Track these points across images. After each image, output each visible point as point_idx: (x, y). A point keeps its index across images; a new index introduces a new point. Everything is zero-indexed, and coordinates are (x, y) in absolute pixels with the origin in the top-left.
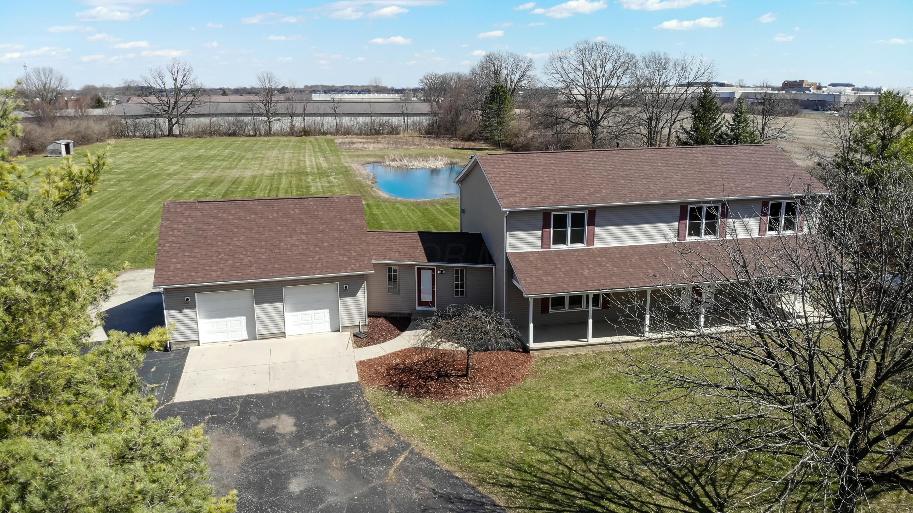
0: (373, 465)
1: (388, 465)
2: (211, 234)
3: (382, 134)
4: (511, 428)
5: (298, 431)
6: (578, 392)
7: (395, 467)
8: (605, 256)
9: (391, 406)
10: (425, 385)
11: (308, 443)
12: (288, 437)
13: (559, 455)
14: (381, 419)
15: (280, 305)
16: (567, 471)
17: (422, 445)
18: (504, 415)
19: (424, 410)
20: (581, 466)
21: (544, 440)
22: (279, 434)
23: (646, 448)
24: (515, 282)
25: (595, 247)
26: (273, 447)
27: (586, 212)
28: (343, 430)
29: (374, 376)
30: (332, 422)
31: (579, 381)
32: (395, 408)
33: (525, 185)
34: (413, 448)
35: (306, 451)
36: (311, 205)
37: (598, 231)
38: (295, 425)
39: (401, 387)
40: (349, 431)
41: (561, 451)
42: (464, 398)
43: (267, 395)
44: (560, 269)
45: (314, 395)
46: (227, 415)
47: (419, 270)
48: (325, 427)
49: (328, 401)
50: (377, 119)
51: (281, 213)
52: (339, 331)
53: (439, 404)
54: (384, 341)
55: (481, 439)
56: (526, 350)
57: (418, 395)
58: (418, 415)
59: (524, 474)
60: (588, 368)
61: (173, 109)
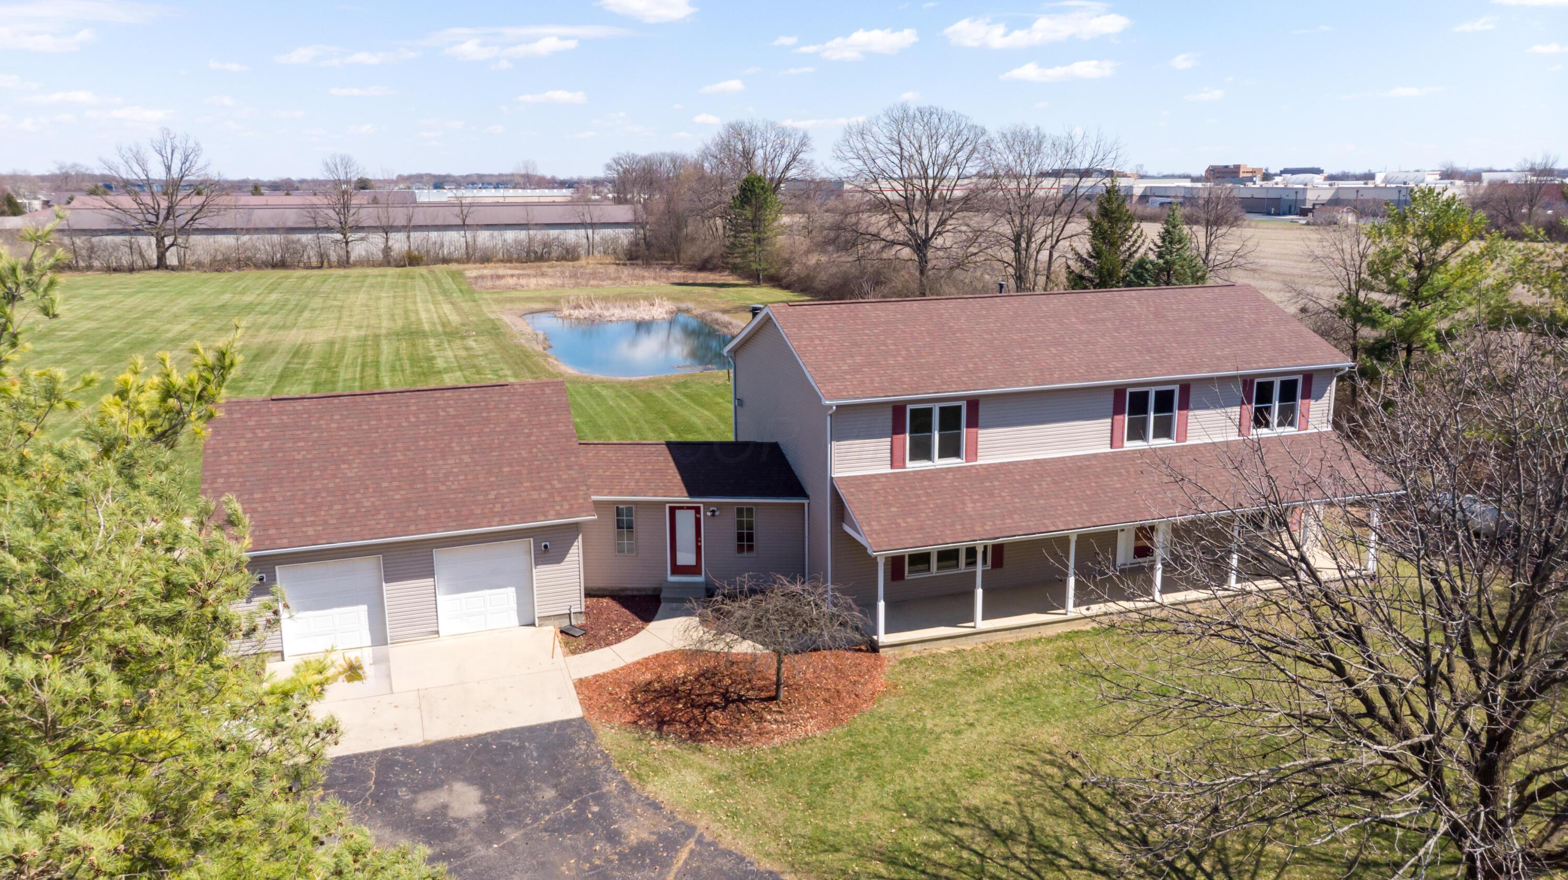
0: (635, 868)
1: (662, 866)
2: (300, 457)
3: (548, 260)
4: (869, 789)
5: (489, 813)
6: (971, 717)
7: (675, 869)
8: (997, 479)
9: (649, 759)
10: (705, 719)
11: (512, 835)
12: (473, 825)
13: (958, 832)
14: (635, 783)
15: (428, 582)
16: (976, 860)
17: (715, 826)
18: (853, 767)
19: (708, 763)
20: (998, 849)
21: (930, 808)
22: (457, 820)
23: (1102, 811)
24: (847, 529)
25: (979, 462)
26: (449, 845)
27: (964, 404)
28: (570, 807)
29: (610, 705)
30: (550, 794)
31: (970, 696)
32: (657, 763)
33: (858, 359)
34: (701, 835)
35: (511, 848)
36: (475, 400)
37: (985, 436)
38: (483, 801)
39: (661, 723)
40: (582, 807)
41: (961, 825)
42: (777, 740)
43: (423, 747)
44: (925, 503)
45: (508, 744)
46: (355, 788)
47: (673, 510)
48: (537, 803)
49: (535, 754)
50: (539, 235)
51: (423, 417)
52: (533, 625)
53: (735, 751)
54: (618, 640)
55: (818, 811)
56: (874, 648)
57: (694, 736)
58: (701, 773)
59: (905, 870)
60: (981, 674)
61: (167, 219)
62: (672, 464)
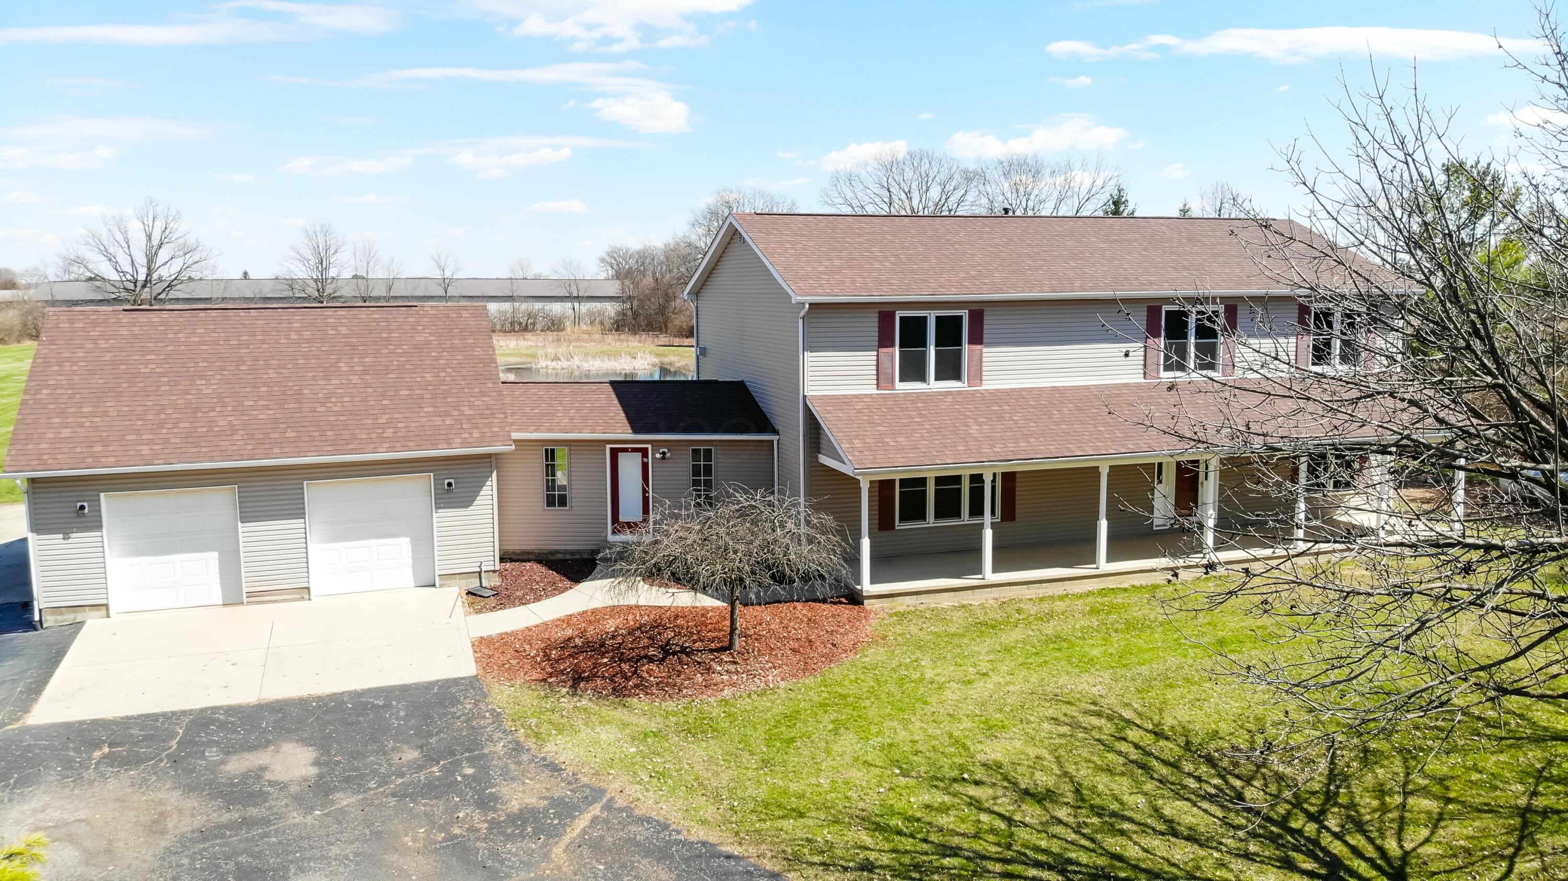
0: (509, 838)
1: (549, 836)
3: (533, 330)
4: (848, 742)
5: (321, 776)
6: (984, 667)
7: (566, 839)
8: (1007, 404)
9: (556, 717)
10: (635, 672)
11: (345, 800)
12: (294, 789)
13: (972, 791)
14: (530, 744)
15: (297, 523)
16: (1001, 825)
17: (634, 790)
18: (826, 719)
19: (634, 719)
20: (1031, 813)
21: (932, 764)
22: (271, 783)
23: (1175, 765)
24: (824, 460)
25: (983, 387)
26: (254, 811)
27: (965, 314)
28: (435, 769)
29: (514, 662)
30: (411, 755)
31: (982, 649)
32: (565, 720)
33: (837, 262)
34: (612, 799)
35: (340, 816)
36: (374, 320)
37: (990, 354)
38: (316, 763)
39: (577, 680)
40: (449, 771)
41: (977, 783)
42: (727, 692)
43: (253, 707)
44: (919, 424)
45: (369, 703)
46: (147, 747)
47: (614, 453)
48: (391, 765)
49: (402, 713)
50: (524, 307)
51: (307, 334)
52: (434, 586)
53: (670, 705)
54: (538, 599)
55: (777, 769)
56: (855, 599)
57: (618, 692)
58: (621, 730)
59: (897, 838)
60: (993, 627)
61: (144, 286)
62: (616, 402)
